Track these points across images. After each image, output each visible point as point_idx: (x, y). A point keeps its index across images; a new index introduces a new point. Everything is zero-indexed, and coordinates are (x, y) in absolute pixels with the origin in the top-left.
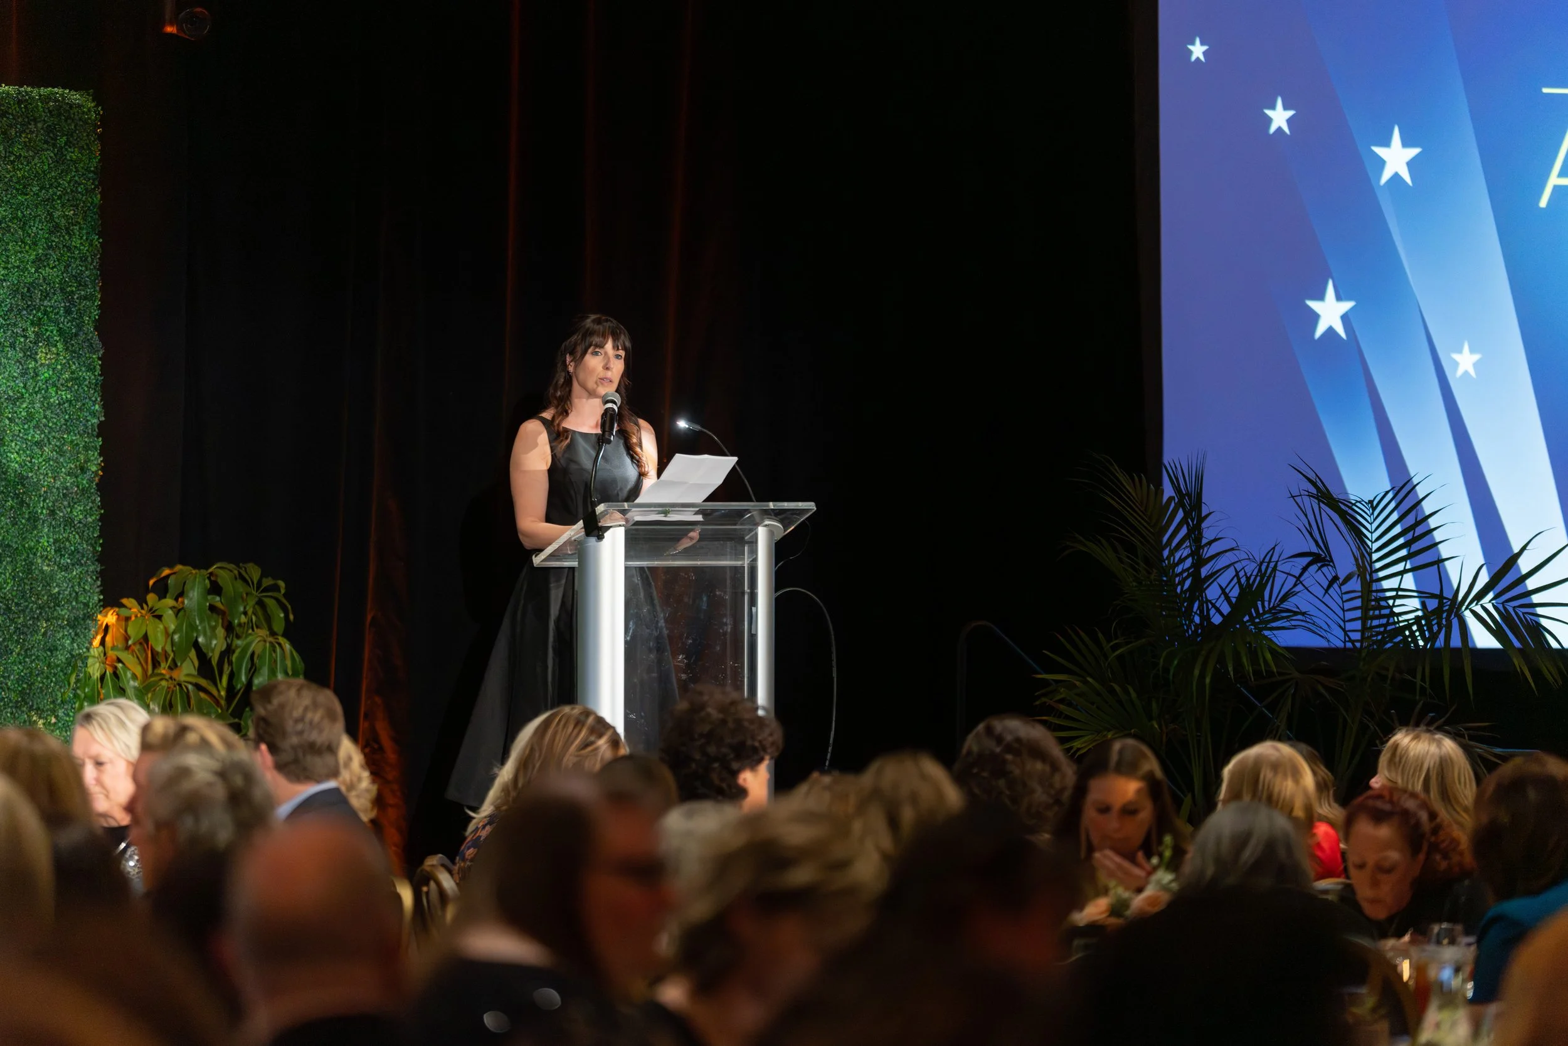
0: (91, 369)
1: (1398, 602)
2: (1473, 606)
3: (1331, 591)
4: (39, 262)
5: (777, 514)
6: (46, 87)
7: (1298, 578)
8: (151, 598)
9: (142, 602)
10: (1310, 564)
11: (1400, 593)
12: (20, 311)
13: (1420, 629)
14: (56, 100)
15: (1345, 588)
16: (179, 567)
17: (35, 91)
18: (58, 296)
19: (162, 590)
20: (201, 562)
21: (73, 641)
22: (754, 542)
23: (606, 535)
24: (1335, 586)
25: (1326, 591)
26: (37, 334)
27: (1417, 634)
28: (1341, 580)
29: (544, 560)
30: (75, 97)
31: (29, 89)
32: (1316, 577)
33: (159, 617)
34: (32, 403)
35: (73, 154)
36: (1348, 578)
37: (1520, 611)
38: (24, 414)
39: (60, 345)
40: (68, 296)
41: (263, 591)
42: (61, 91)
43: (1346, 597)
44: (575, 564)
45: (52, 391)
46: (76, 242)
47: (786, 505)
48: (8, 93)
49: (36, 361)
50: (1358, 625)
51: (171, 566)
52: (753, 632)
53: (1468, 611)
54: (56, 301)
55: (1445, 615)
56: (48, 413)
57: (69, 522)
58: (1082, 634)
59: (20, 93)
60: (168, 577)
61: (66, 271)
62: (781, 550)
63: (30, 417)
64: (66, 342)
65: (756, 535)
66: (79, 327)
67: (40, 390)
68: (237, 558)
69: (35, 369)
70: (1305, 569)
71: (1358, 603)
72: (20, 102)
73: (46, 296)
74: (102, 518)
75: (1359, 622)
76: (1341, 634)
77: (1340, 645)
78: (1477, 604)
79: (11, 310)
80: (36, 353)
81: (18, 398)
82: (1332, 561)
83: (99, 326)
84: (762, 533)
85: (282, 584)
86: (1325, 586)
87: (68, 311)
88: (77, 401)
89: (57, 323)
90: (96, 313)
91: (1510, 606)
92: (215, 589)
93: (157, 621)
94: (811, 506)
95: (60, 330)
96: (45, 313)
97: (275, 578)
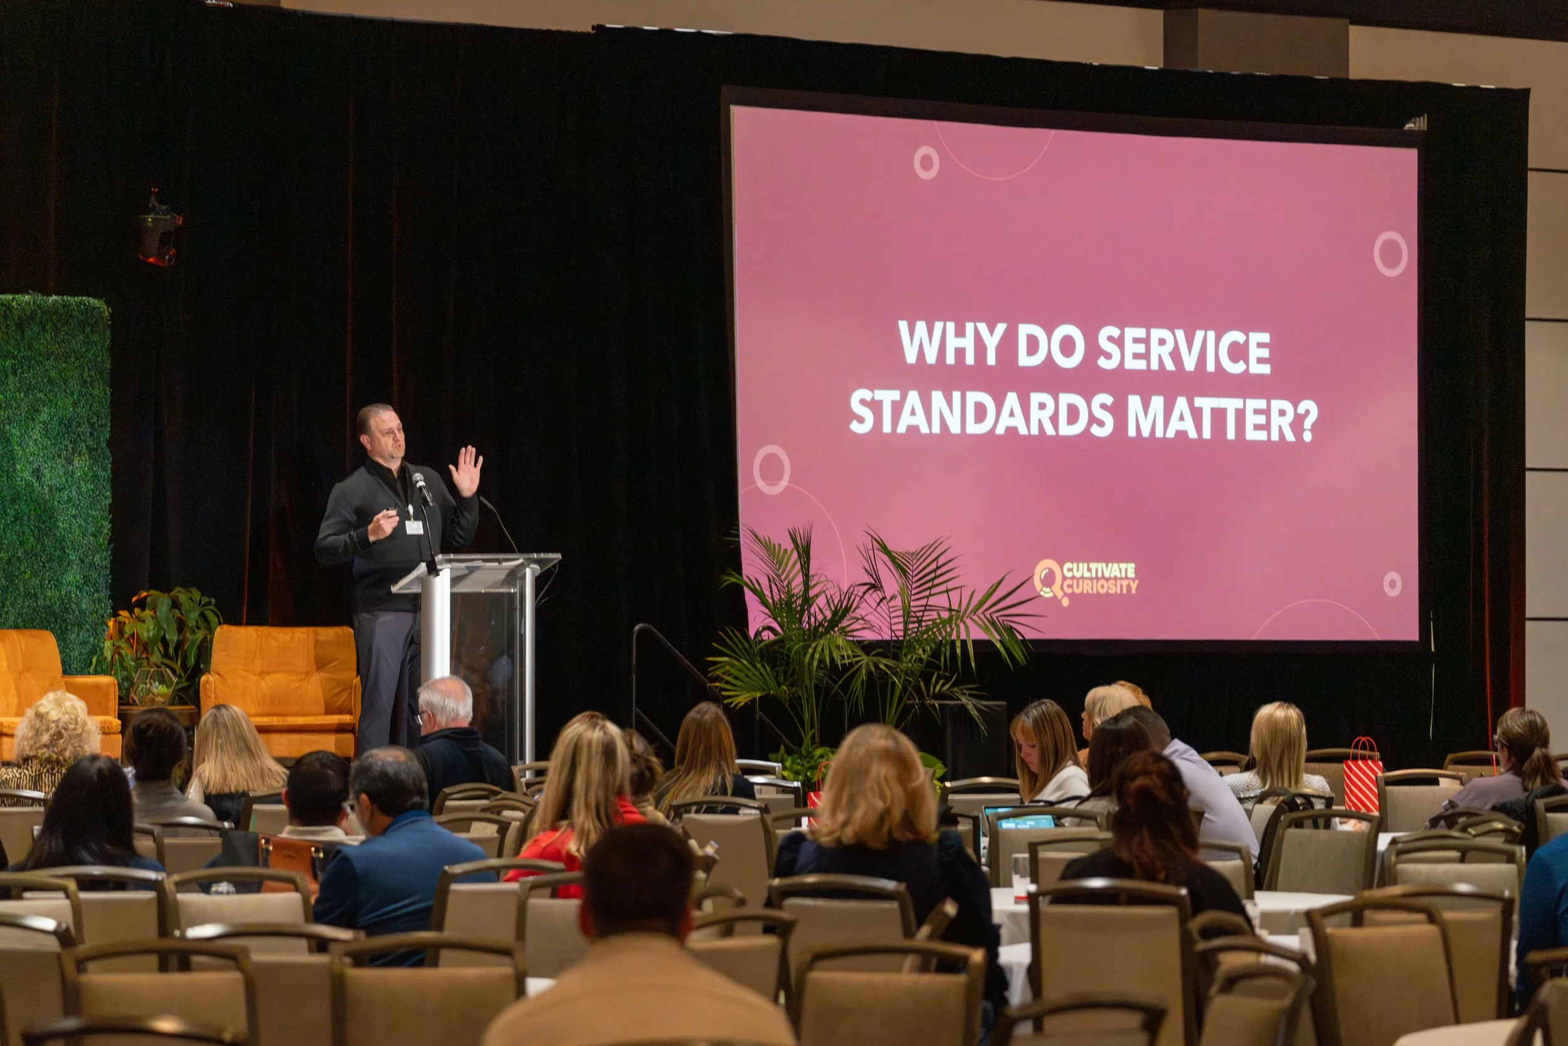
0: (104, 469)
1: (926, 613)
2: (972, 615)
3: (881, 604)
4: (75, 404)
5: (539, 562)
6: (78, 296)
7: (862, 597)
8: (137, 610)
9: (131, 612)
10: (869, 589)
11: (927, 608)
12: (63, 435)
13: (939, 630)
14: (85, 305)
15: (891, 604)
16: (152, 592)
17: (73, 299)
18: (86, 425)
19: (142, 604)
20: (166, 589)
21: (95, 638)
22: (524, 577)
23: (440, 573)
24: (884, 601)
25: (878, 604)
26: (73, 448)
27: (937, 633)
28: (888, 599)
29: (399, 589)
30: (94, 302)
31: (69, 298)
32: (873, 597)
33: (144, 621)
34: (71, 491)
35: (95, 338)
36: (893, 597)
37: (1001, 619)
38: (66, 498)
39: (87, 455)
40: (92, 425)
41: (204, 606)
42: (87, 299)
43: (891, 610)
44: (419, 591)
45: (82, 484)
46: (96, 392)
47: (542, 555)
48: (56, 301)
49: (73, 466)
50: (901, 626)
51: (148, 591)
52: (522, 632)
53: (969, 619)
54: (85, 428)
55: (954, 622)
56: (80, 497)
57: (92, 565)
58: (737, 633)
59: (64, 301)
60: (146, 597)
61: (91, 410)
62: (539, 582)
63: (70, 500)
64: (90, 454)
65: (525, 575)
66: (98, 444)
67: (76, 482)
68: (186, 585)
69: (73, 471)
70: (864, 593)
71: (900, 613)
72: (64, 306)
73: (79, 425)
74: (112, 562)
75: (902, 625)
76: (889, 632)
77: (888, 638)
78: (974, 614)
79: (58, 434)
80: (73, 460)
81: (62, 489)
82: (882, 587)
83: (110, 444)
84: (528, 571)
85: (213, 600)
86: (878, 601)
87: (92, 434)
88: (97, 489)
89: (85, 441)
90: (108, 436)
91: (994, 616)
92: (175, 605)
93: (142, 624)
94: (559, 556)
95: (87, 446)
96: (79, 435)
97: (210, 597)
